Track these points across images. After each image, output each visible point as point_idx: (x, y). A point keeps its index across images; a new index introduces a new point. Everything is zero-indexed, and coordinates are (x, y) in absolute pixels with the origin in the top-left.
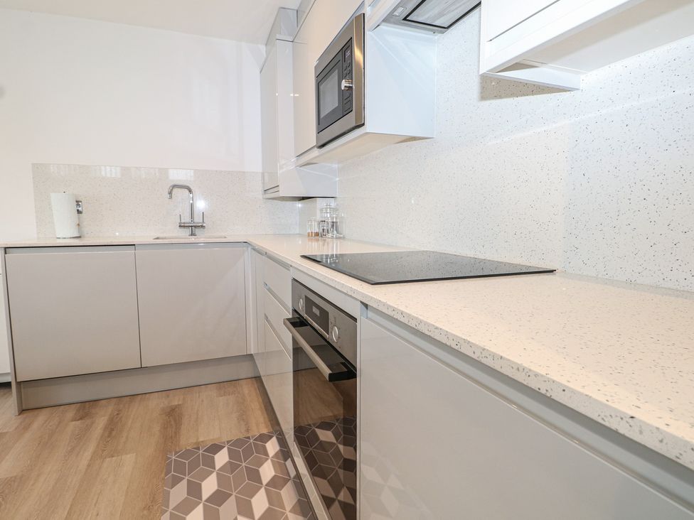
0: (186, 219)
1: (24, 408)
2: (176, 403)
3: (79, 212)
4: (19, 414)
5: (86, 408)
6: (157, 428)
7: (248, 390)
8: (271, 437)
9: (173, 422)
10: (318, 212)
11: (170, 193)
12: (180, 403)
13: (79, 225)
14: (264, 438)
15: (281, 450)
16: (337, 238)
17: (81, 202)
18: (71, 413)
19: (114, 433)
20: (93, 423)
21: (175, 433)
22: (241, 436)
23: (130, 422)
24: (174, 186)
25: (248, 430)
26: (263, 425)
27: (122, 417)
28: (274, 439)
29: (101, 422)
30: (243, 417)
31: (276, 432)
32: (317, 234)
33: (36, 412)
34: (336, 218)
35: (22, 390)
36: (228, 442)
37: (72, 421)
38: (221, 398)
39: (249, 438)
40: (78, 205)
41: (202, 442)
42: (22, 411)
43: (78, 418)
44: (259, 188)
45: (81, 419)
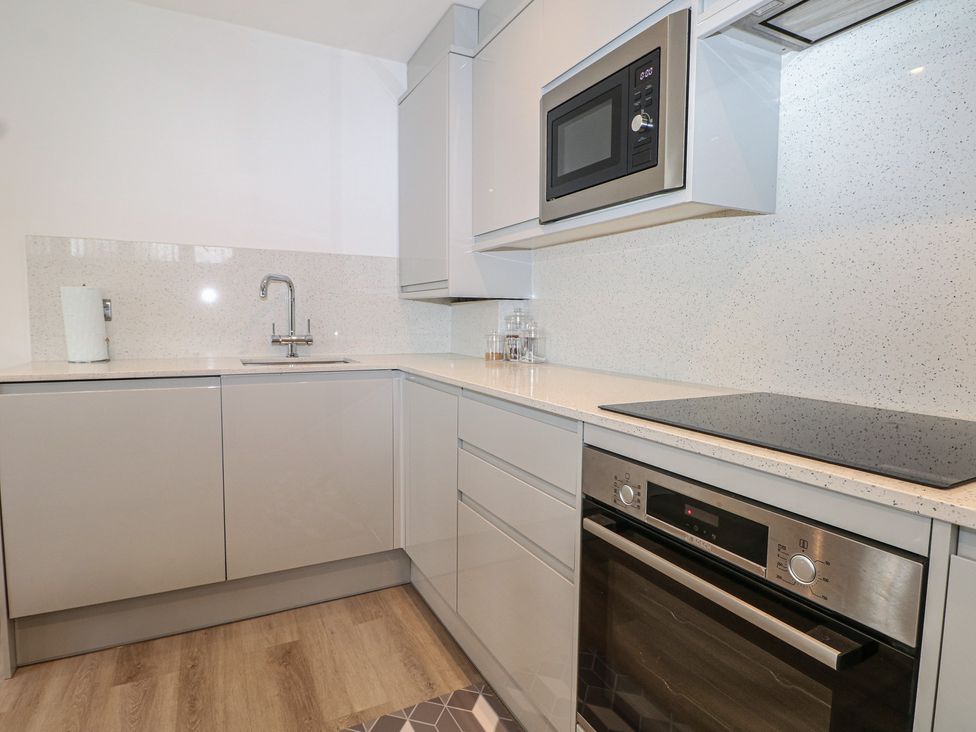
0: (283, 331)
1: (19, 662)
2: (289, 640)
3: (107, 318)
4: (13, 677)
5: (134, 659)
6: (272, 691)
7: (400, 608)
8: (475, 697)
9: (296, 677)
10: (501, 321)
11: (264, 289)
12: (296, 639)
13: (107, 340)
14: (464, 700)
15: (501, 720)
16: (536, 363)
17: (109, 301)
18: (107, 669)
19: (199, 705)
20: (154, 686)
21: (308, 698)
22: (426, 699)
23: (220, 681)
24: (270, 278)
25: (430, 686)
26: (451, 673)
27: (202, 672)
28: (481, 700)
29: (168, 685)
30: (413, 661)
31: (479, 686)
32: (500, 356)
33: (43, 669)
34: (535, 332)
35: (17, 632)
36: (408, 710)
37: (115, 685)
38: (361, 626)
39: (437, 700)
40: (106, 307)
41: (362, 712)
42: (17, 669)
43: (123, 679)
44: (392, 282)
45: (130, 679)
